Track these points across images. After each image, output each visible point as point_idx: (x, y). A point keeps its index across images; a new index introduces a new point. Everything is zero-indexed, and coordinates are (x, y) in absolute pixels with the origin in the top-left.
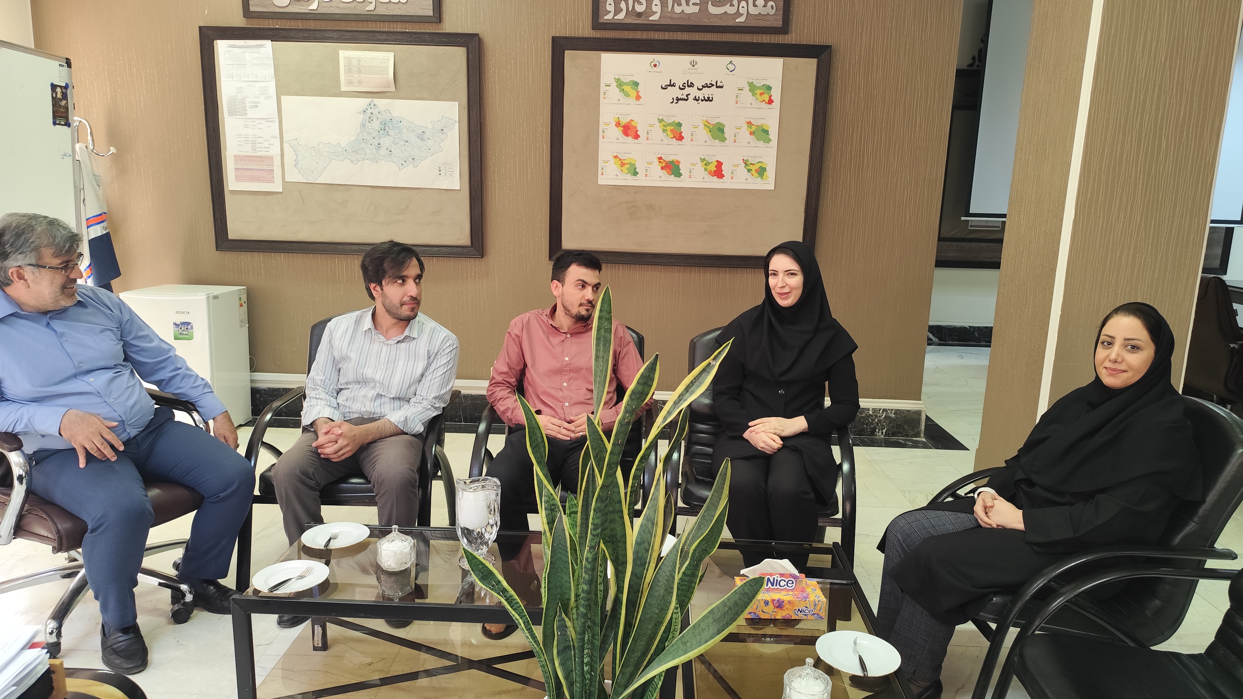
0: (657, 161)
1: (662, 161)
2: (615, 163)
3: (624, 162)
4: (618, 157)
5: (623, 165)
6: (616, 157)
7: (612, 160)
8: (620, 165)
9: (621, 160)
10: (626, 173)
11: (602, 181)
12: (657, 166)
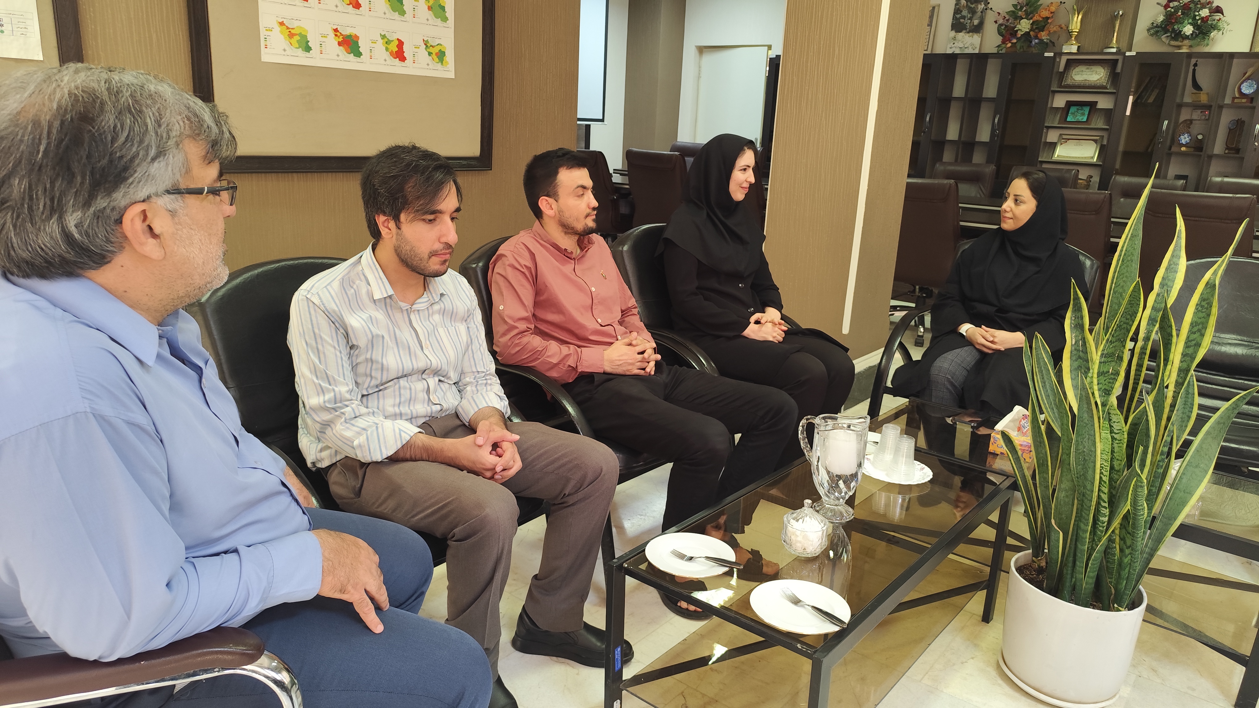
0: (332, 34)
1: (338, 33)
2: (282, 32)
3: (293, 31)
4: (284, 25)
5: (291, 35)
6: (282, 24)
7: (277, 28)
8: (288, 35)
9: (289, 28)
10: (296, 48)
11: (267, 57)
12: (332, 42)
